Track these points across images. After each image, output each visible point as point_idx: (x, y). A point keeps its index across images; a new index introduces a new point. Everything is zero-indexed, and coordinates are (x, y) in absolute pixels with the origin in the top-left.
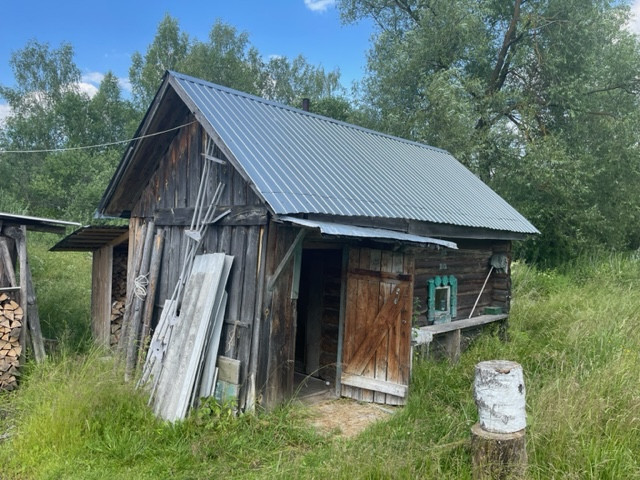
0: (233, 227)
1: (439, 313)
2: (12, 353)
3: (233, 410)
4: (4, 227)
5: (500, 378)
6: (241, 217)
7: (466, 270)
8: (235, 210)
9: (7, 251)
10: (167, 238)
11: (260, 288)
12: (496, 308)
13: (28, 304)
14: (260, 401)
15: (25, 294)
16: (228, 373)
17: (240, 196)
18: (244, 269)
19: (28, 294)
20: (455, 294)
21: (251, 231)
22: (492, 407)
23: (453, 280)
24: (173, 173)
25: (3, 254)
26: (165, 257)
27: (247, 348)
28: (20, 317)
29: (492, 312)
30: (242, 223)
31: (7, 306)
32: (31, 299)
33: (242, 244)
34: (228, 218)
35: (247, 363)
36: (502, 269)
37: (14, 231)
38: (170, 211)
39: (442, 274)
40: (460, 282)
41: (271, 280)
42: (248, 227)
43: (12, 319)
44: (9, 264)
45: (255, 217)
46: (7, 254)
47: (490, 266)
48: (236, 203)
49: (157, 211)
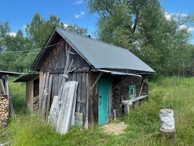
0: (77, 73)
1: (132, 96)
2: (5, 115)
3: (82, 129)
4: (1, 76)
5: (168, 114)
6: (80, 70)
7: (137, 83)
8: (78, 68)
9: (2, 83)
10: (54, 77)
11: (88, 91)
12: (145, 93)
13: (10, 99)
14: (89, 125)
15: (8, 96)
16: (79, 117)
17: (79, 64)
18: (81, 85)
19: (9, 96)
20: (135, 90)
21: (83, 74)
22: (166, 123)
23: (135, 86)
24: (55, 57)
25: (1, 84)
26: (53, 83)
27: (84, 109)
28: (7, 103)
29: (144, 95)
30: (80, 72)
31: (3, 100)
32: (10, 98)
33: (80, 78)
34: (75, 70)
35: (85, 114)
36: (146, 82)
37: (5, 77)
38: (54, 69)
39: (132, 84)
40: (136, 87)
41: (91, 88)
42: (82, 73)
43: (5, 104)
44: (3, 87)
45: (85, 70)
46: (3, 84)
47: (143, 82)
48: (78, 66)
49: (50, 69)
